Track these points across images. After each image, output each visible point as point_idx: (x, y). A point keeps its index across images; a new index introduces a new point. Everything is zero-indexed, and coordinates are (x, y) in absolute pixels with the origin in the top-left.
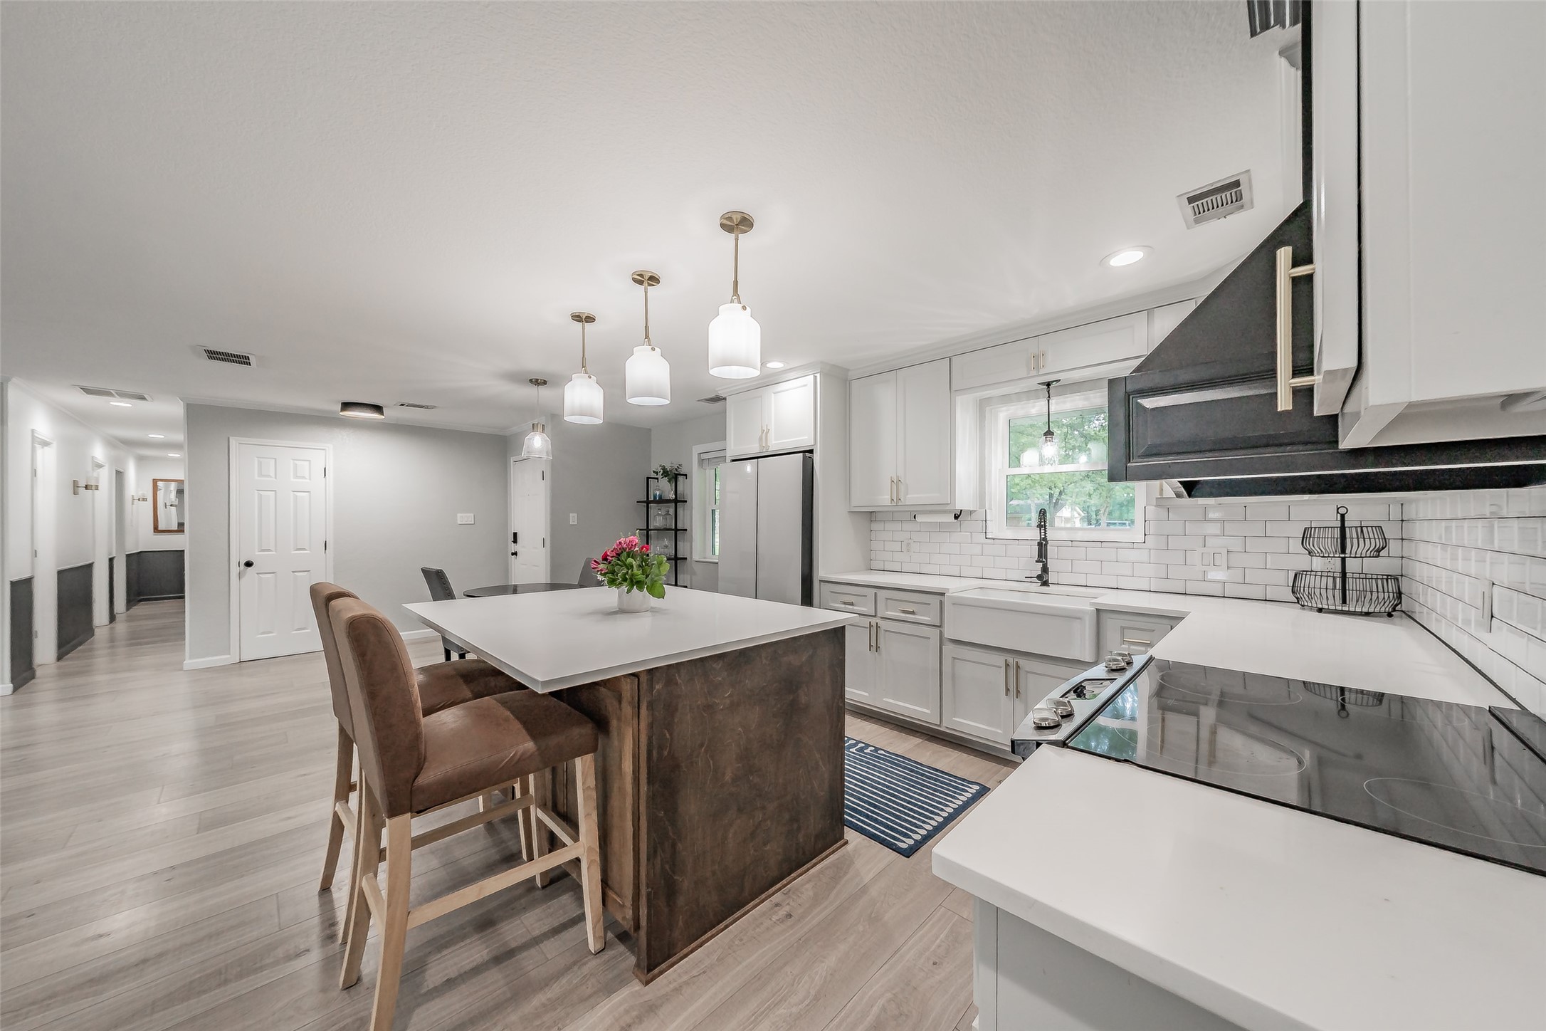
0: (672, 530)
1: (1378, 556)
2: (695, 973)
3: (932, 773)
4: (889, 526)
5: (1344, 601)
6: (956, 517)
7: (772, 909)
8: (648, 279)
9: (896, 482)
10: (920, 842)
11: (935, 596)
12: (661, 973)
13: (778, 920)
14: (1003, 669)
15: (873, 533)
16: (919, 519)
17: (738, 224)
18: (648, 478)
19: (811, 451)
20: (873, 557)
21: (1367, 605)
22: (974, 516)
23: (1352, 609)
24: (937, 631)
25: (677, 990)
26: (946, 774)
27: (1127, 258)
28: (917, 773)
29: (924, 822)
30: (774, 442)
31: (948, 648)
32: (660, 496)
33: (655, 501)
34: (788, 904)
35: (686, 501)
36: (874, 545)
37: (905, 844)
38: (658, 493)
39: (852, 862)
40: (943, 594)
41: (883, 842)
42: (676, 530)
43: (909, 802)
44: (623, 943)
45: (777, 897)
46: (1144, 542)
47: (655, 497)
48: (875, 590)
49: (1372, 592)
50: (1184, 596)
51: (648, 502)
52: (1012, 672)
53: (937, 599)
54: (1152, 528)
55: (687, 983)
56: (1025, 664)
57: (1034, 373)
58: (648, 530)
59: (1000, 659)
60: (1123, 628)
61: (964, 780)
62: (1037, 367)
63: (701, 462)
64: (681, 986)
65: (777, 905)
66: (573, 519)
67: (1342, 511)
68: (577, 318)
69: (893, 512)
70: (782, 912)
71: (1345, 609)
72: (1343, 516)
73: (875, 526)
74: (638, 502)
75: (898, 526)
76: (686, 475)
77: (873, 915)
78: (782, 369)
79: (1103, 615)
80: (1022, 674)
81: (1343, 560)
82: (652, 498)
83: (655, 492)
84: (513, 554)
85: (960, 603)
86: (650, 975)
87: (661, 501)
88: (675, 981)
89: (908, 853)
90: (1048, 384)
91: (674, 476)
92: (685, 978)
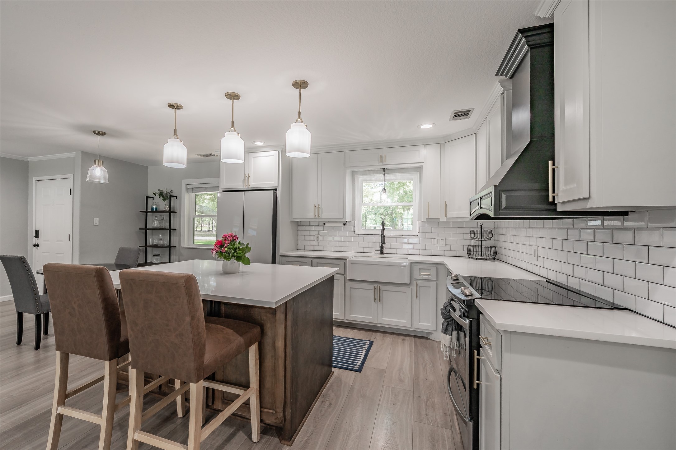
0: (167, 229)
1: (491, 240)
2: (308, 435)
3: (348, 340)
4: (307, 228)
5: (482, 256)
6: (344, 224)
7: (321, 404)
8: (233, 97)
9: (317, 208)
10: (361, 366)
11: (342, 260)
12: (295, 439)
13: (328, 407)
14: (373, 291)
15: (299, 232)
16: (326, 225)
17: (301, 85)
18: (147, 197)
19: (276, 190)
20: (299, 243)
21: (486, 256)
22: (349, 224)
23: (484, 258)
24: (343, 276)
25: (306, 443)
26: (355, 339)
27: (427, 126)
28: (342, 340)
29: (358, 358)
30: (252, 183)
31: (348, 284)
32: (156, 209)
33: (152, 212)
34: (327, 400)
35: (176, 212)
36: (299, 238)
37: (357, 367)
38: (154, 206)
39: (341, 380)
40: (346, 259)
41: (347, 369)
42: (170, 229)
43: (347, 352)
44: (266, 435)
45: (320, 399)
46: (418, 235)
47: (152, 209)
48: (310, 259)
49: (487, 252)
50: (431, 256)
51: (147, 212)
52: (377, 291)
53: (343, 262)
54: (420, 230)
55: (308, 440)
56: (383, 287)
57: (381, 164)
58: (146, 229)
59: (372, 286)
60: (420, 269)
61: (362, 340)
62: (383, 162)
63: (188, 189)
64: (307, 441)
65: (323, 402)
66: (96, 221)
67: (481, 224)
68: (171, 106)
69: (309, 221)
70: (327, 404)
71: (482, 258)
72: (481, 226)
73: (300, 228)
74: (140, 212)
75: (312, 228)
76: (176, 197)
77: (362, 395)
78: (263, 145)
79: (413, 265)
80: (381, 292)
81: (481, 241)
82: (149, 209)
83: (151, 205)
84: (35, 246)
85: (354, 263)
86: (291, 441)
87: (156, 211)
88: (303, 440)
89: (359, 371)
90: (384, 169)
91: (167, 196)
92: (306, 438)
